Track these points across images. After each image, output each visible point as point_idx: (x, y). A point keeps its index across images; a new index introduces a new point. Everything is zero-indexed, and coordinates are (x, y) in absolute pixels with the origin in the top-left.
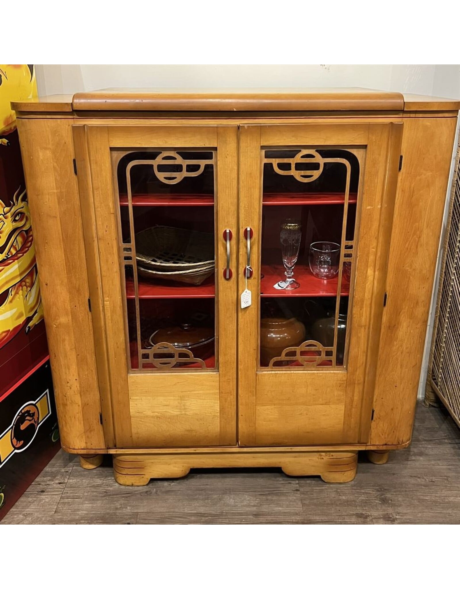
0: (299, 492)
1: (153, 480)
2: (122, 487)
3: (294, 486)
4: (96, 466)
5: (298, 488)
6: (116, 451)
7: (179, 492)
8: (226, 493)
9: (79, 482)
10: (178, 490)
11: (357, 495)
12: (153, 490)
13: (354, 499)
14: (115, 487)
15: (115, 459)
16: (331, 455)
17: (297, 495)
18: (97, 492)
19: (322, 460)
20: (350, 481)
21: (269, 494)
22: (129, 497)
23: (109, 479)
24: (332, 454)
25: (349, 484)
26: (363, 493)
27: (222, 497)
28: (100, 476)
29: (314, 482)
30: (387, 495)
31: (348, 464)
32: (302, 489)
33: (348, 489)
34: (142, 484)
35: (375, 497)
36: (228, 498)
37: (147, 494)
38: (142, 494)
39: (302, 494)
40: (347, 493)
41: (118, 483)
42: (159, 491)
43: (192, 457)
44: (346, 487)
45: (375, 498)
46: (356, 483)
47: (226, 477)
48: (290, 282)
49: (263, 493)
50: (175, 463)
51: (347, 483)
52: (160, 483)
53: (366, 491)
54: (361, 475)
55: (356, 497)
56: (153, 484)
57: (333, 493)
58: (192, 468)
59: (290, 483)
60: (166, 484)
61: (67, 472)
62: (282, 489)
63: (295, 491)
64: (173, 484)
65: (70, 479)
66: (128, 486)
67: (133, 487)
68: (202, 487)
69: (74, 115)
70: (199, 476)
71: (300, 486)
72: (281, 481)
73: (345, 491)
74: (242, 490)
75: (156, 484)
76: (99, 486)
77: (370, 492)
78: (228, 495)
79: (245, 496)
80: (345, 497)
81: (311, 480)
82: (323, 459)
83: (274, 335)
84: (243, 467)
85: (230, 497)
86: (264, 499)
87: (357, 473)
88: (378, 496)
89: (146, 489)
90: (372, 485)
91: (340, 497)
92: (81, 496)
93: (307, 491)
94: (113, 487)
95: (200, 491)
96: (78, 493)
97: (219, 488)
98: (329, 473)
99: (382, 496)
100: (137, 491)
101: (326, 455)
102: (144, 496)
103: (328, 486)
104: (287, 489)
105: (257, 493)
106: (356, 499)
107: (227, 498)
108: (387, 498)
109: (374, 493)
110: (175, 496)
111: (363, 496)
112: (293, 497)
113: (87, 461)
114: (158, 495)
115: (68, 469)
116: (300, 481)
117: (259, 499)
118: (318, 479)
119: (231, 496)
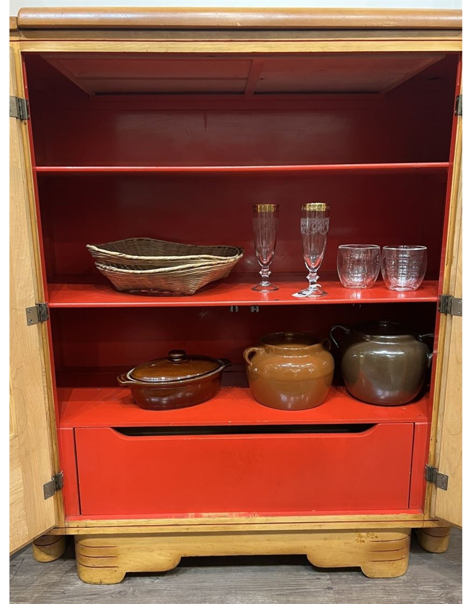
0: (332, 591)
1: (129, 575)
2: (87, 586)
3: (324, 582)
4: (54, 557)
5: (330, 586)
6: (78, 531)
7: (166, 592)
8: (231, 593)
9: (28, 579)
10: (164, 590)
11: (413, 595)
12: (130, 589)
13: (409, 599)
14: (77, 585)
15: (78, 544)
16: (374, 536)
17: (329, 595)
18: (52, 593)
19: (363, 543)
20: (402, 576)
21: (291, 594)
22: (95, 599)
23: (70, 576)
24: (376, 534)
25: (401, 580)
26: (422, 591)
27: (225, 597)
28: (58, 572)
29: (351, 577)
30: (454, 594)
31: (398, 550)
32: (336, 587)
33: (400, 586)
34: (114, 581)
35: (439, 596)
36: (234, 600)
37: (121, 595)
38: (113, 595)
39: (336, 593)
40: (398, 591)
41: (81, 580)
42: (137, 591)
43: (183, 540)
44: (397, 583)
45: (439, 598)
46: (410, 578)
47: (230, 571)
48: (314, 289)
49: (282, 593)
50: (161, 549)
51: (396, 578)
52: (139, 580)
53: (425, 589)
54: (415, 568)
55: (412, 597)
56: (129, 581)
57: (381, 592)
58: (183, 556)
59: (319, 579)
60: (147, 581)
61: (15, 566)
62: (308, 587)
63: (327, 590)
64: (158, 580)
65: (17, 576)
66: (95, 584)
67: (102, 585)
68: (197, 584)
69: (20, 36)
70: (193, 569)
71: (333, 583)
72: (305, 575)
73: (396, 589)
74: (252, 589)
75: (135, 581)
76: (55, 584)
77: (431, 589)
78: (234, 596)
79: (257, 596)
80: (397, 597)
81: (347, 574)
82: (363, 541)
83: (293, 365)
84: (253, 554)
85: (236, 598)
86: (284, 600)
87: (409, 564)
88: (443, 595)
89: (120, 588)
90: (432, 580)
91: (390, 596)
92: (29, 598)
93: (343, 589)
94: (74, 585)
95: (195, 591)
96: (25, 593)
97: (220, 586)
98: (372, 562)
99: (449, 595)
100: (107, 591)
101: (368, 536)
102: (115, 598)
103: (371, 582)
104: (315, 587)
105: (273, 593)
106: (413, 600)
107: (232, 600)
108: (455, 597)
109: (437, 591)
110: (159, 598)
111: (421, 595)
112: (324, 598)
113: (42, 551)
114: (136, 597)
115: (17, 562)
116: (332, 576)
117: (278, 600)
118: (356, 573)
119: (238, 597)
